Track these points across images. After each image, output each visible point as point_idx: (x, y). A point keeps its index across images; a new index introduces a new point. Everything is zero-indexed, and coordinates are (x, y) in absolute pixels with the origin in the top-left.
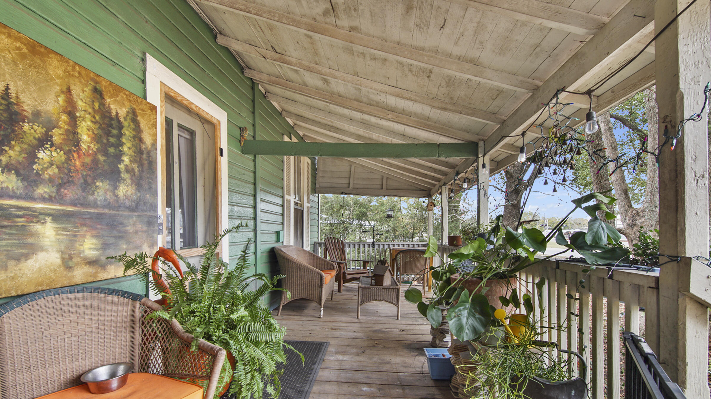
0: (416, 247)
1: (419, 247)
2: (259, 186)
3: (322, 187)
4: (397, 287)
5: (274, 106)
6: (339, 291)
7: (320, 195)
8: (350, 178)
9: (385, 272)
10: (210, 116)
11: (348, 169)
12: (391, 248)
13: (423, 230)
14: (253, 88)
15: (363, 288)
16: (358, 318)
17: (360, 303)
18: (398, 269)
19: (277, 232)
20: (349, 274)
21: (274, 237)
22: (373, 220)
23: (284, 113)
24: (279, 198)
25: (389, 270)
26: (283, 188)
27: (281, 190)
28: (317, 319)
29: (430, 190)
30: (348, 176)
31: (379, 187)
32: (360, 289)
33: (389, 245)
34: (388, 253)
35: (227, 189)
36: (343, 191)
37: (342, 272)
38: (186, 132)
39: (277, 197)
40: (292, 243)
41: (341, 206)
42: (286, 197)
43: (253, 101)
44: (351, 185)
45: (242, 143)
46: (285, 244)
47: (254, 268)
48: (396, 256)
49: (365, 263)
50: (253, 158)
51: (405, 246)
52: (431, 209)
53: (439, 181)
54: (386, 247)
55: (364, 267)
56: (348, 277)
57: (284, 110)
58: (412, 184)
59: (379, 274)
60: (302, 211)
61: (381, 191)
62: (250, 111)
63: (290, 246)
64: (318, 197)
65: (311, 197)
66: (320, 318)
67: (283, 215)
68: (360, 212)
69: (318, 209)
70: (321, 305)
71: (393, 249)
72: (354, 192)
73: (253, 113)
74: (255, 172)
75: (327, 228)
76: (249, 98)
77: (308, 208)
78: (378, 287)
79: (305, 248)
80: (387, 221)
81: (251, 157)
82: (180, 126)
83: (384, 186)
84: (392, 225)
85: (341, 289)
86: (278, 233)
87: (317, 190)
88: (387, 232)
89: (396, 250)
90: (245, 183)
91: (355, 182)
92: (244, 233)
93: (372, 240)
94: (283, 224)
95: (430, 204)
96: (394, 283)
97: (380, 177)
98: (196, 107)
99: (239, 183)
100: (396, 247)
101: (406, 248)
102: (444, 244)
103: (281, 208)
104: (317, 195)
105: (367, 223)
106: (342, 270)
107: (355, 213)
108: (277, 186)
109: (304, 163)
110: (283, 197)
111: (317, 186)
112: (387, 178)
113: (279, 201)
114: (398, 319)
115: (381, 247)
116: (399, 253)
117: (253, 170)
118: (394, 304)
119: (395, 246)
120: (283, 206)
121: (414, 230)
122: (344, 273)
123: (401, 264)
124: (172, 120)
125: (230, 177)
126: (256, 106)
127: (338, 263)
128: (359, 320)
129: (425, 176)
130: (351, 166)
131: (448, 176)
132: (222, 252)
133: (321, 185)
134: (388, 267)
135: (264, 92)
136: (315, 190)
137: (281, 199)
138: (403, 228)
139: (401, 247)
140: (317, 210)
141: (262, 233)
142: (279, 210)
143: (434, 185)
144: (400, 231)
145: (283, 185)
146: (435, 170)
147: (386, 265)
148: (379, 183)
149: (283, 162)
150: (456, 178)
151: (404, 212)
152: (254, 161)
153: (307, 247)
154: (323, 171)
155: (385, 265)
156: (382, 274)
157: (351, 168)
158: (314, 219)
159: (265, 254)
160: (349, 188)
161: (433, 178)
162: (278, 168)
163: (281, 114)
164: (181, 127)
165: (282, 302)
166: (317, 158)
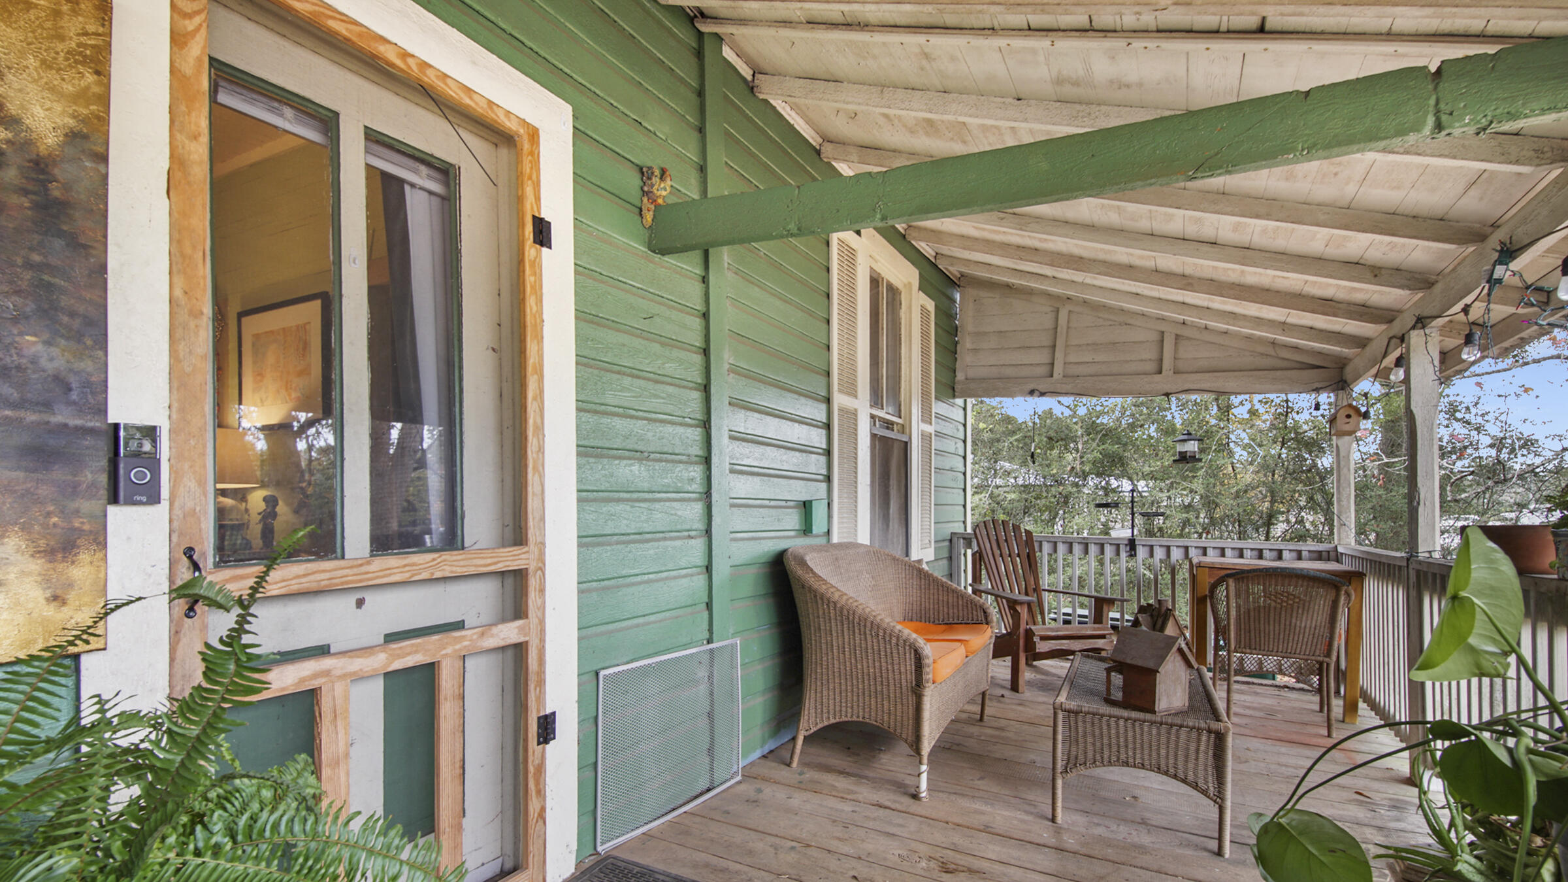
0: (1289, 562)
1: (1300, 558)
2: (725, 357)
3: (973, 379)
4: (1215, 725)
5: (791, 127)
6: (1015, 687)
7: (969, 400)
8: (1054, 347)
9: (1162, 659)
10: (484, 104)
11: (1048, 322)
12: (1195, 561)
13: (1302, 504)
14: (699, 54)
15: (1069, 711)
16: (1053, 819)
17: (1060, 765)
18: (1221, 631)
19: (804, 503)
20: (1043, 638)
21: (792, 520)
22: (1144, 477)
23: (828, 150)
24: (816, 404)
25: (1180, 650)
26: (828, 374)
27: (823, 380)
28: (907, 801)
29: (1341, 364)
30: (1048, 343)
31: (1151, 367)
32: (1060, 715)
33: (1186, 548)
34: (1183, 575)
35: (573, 359)
36: (1032, 386)
37: (1022, 630)
38: (423, 169)
39: (803, 400)
40: (864, 536)
41: (1050, 439)
42: (840, 400)
43: (701, 93)
44: (1058, 370)
45: (649, 217)
46: (835, 539)
47: (706, 614)
48: (1213, 588)
49: (1101, 604)
50: (699, 271)
51: (1247, 553)
52: (1347, 428)
53: (1390, 321)
54: (1177, 554)
55: (1098, 618)
56: (1042, 647)
57: (827, 139)
58: (1271, 351)
59: (1140, 663)
60: (906, 446)
61: (1157, 377)
62: (688, 123)
63: (856, 545)
64: (965, 409)
65: (938, 407)
66: (915, 796)
67: (828, 453)
68: (1105, 455)
69: (965, 442)
70: (918, 751)
71: (1199, 566)
72: (1068, 388)
73: (701, 130)
74: (705, 316)
75: (1013, 496)
76: (681, 80)
77: (926, 438)
78: (1134, 714)
79: (915, 555)
80: (1185, 478)
81: (689, 264)
82: (373, 138)
83: (1167, 364)
84: (1201, 490)
85: (1021, 682)
86: (806, 507)
87: (958, 387)
88: (1188, 508)
89: (1212, 568)
90: (663, 344)
91: (1072, 358)
92: (657, 506)
93: (1127, 533)
94: (828, 479)
95: (1342, 413)
96: (1202, 701)
97: (1154, 337)
98: (405, 55)
99: (637, 342)
100: (1212, 558)
101: (1249, 561)
102: (1423, 556)
103: (824, 432)
104: (959, 401)
105: (1126, 485)
106: (1023, 627)
107: (1090, 457)
108: (808, 368)
109: (910, 307)
110: (828, 401)
111: (960, 376)
112: (1177, 337)
113: (818, 412)
114: (1219, 853)
115: (1159, 553)
116: (1222, 580)
117: (700, 307)
118: (1205, 793)
119: (1210, 552)
120: (828, 427)
121: (1273, 502)
122: (1029, 634)
123: (1233, 613)
124: (337, 115)
125: (583, 316)
126: (708, 108)
127: (1008, 600)
128: (1058, 831)
129: (1326, 305)
130: (1057, 311)
131: (1438, 288)
132: (542, 569)
133: (972, 373)
134: (1173, 640)
135: (746, 72)
136: (949, 387)
137: (823, 407)
138: (1237, 496)
139: (1230, 560)
140: (961, 444)
141: (732, 506)
142: (817, 438)
143: (1361, 342)
144: (1227, 504)
145: (829, 364)
146: (1376, 272)
147: (1170, 630)
148: (1150, 354)
149: (828, 296)
150: (1499, 271)
151: (1240, 454)
152: (705, 280)
153: (923, 551)
154: (978, 334)
155: (1162, 629)
156: (1150, 664)
157: (1057, 319)
158: (951, 470)
159: (753, 571)
160: (1052, 376)
161: (1364, 312)
162: (811, 314)
163: (818, 152)
164: (378, 142)
165: (803, 724)
166: (958, 297)
